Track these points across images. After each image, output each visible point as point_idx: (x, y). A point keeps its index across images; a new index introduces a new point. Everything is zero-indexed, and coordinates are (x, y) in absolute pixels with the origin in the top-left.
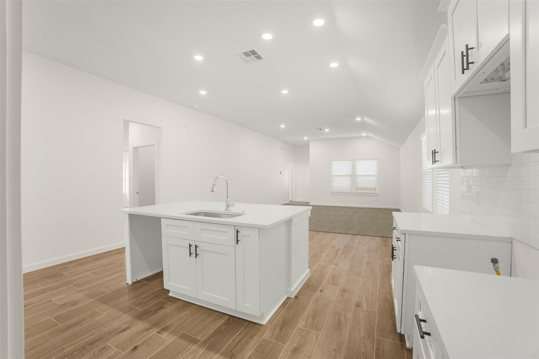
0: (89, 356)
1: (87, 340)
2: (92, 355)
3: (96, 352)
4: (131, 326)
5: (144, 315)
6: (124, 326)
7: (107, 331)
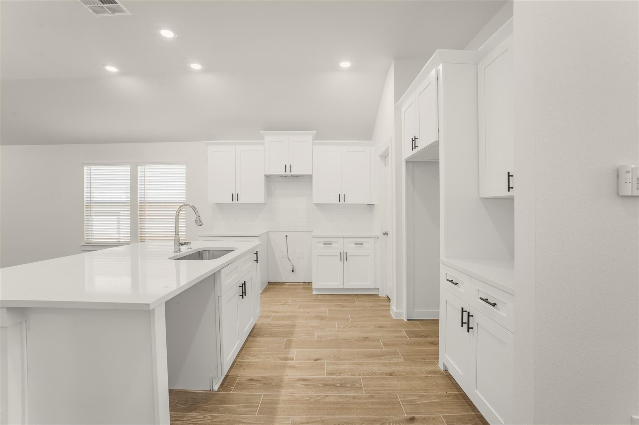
0: (343, 375)
1: (334, 394)
2: (341, 375)
3: (337, 375)
4: (295, 380)
5: (273, 384)
6: (298, 385)
7: (314, 390)
